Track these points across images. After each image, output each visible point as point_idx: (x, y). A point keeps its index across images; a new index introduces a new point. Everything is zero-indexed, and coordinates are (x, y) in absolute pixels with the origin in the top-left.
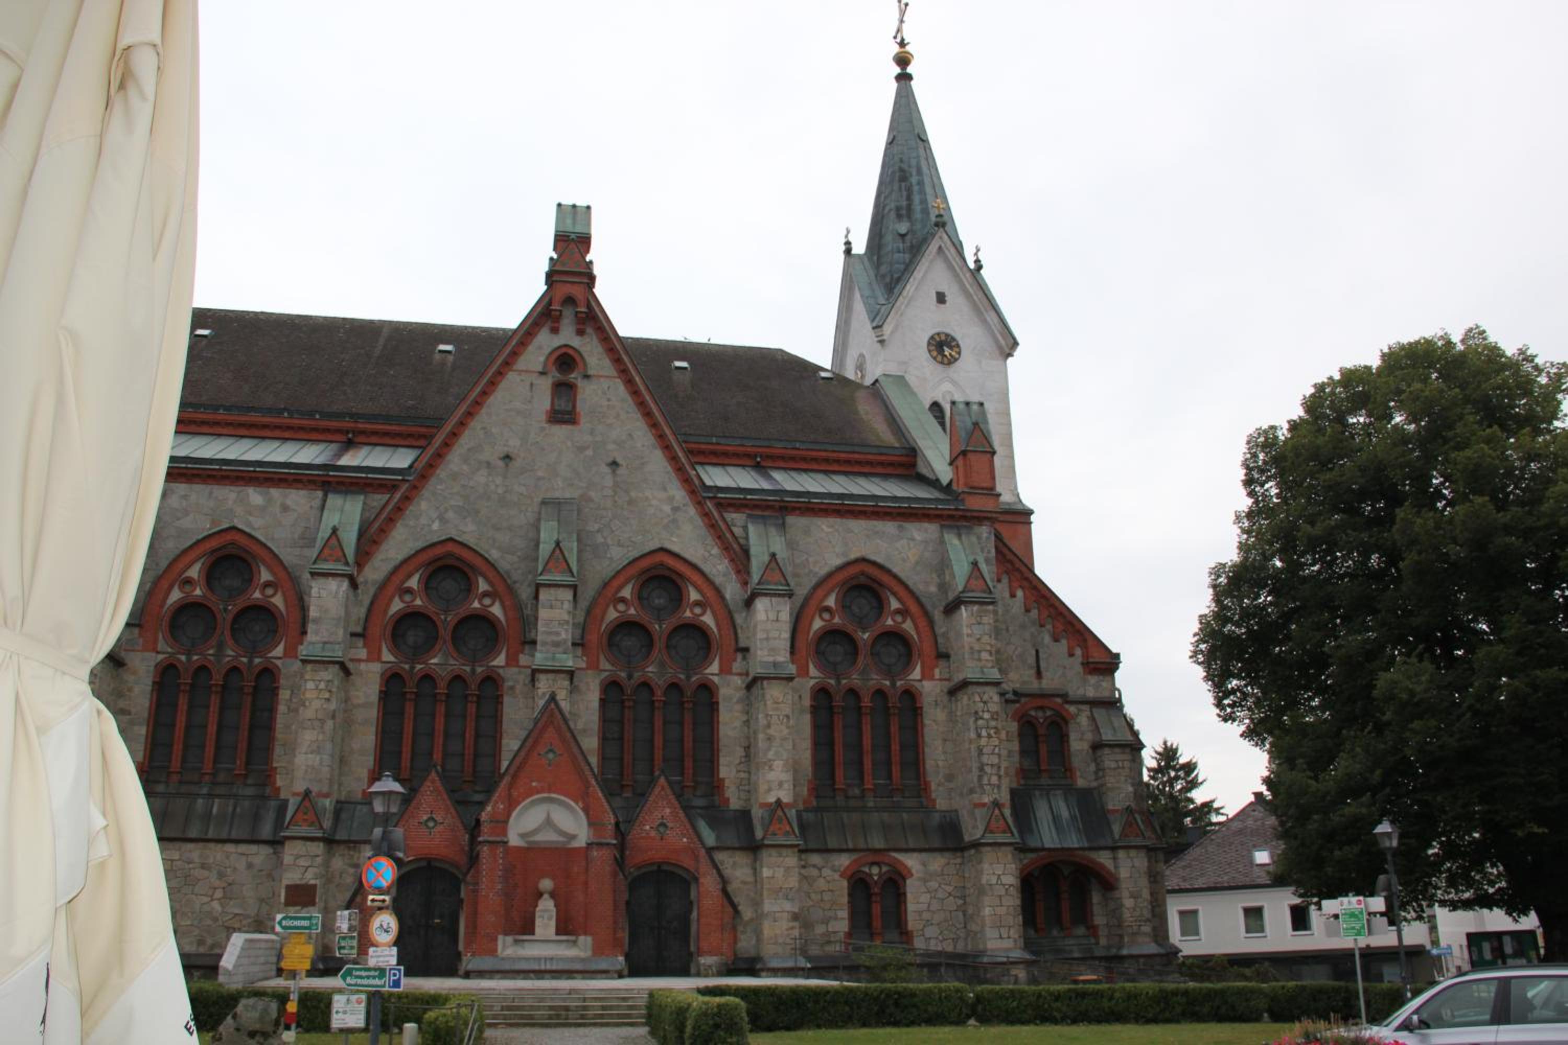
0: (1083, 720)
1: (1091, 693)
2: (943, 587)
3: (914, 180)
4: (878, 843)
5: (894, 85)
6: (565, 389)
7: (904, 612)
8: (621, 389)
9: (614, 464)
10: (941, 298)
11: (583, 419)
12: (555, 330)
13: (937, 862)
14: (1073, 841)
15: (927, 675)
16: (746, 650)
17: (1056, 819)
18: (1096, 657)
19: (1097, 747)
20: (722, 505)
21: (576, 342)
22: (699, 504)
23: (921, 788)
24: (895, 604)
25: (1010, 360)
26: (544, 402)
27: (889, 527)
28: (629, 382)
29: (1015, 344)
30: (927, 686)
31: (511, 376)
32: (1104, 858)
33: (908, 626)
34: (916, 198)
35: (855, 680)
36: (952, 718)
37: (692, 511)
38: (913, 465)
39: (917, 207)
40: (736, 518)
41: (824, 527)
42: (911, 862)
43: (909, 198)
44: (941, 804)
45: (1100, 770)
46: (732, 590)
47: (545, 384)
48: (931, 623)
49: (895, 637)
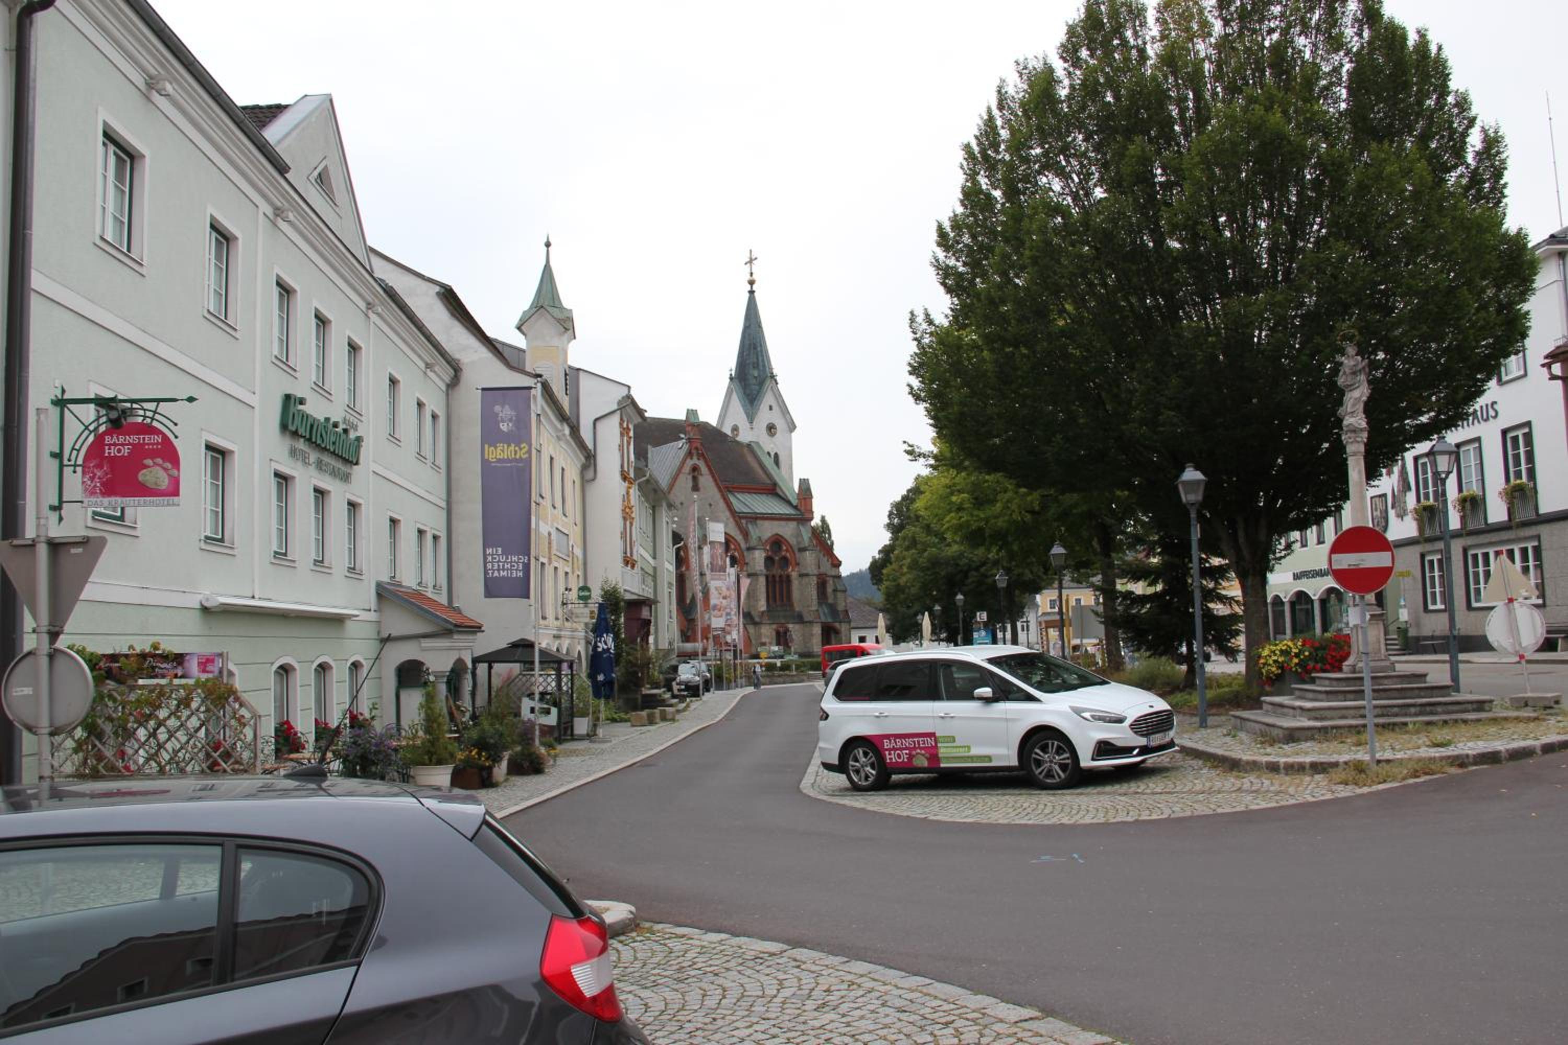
0: (831, 582)
1: (833, 573)
2: (798, 543)
3: (759, 349)
4: (783, 621)
5: (748, 295)
6: (695, 479)
7: (787, 550)
8: (711, 479)
9: (710, 505)
10: (771, 408)
11: (702, 490)
12: (692, 458)
13: (797, 627)
14: (830, 620)
15: (793, 570)
16: (747, 564)
17: (824, 614)
18: (836, 562)
19: (835, 591)
20: (741, 518)
21: (697, 462)
22: (734, 517)
23: (791, 605)
24: (784, 548)
25: (793, 434)
26: (690, 484)
27: (783, 523)
28: (713, 477)
29: (795, 427)
30: (793, 573)
31: (681, 475)
32: (837, 625)
33: (788, 555)
34: (760, 359)
35: (774, 572)
36: (800, 583)
37: (731, 520)
38: (774, 489)
39: (761, 363)
40: (744, 521)
41: (767, 524)
42: (790, 626)
43: (757, 359)
44: (797, 609)
45: (835, 597)
46: (743, 546)
47: (690, 477)
48: (794, 554)
49: (785, 559)
